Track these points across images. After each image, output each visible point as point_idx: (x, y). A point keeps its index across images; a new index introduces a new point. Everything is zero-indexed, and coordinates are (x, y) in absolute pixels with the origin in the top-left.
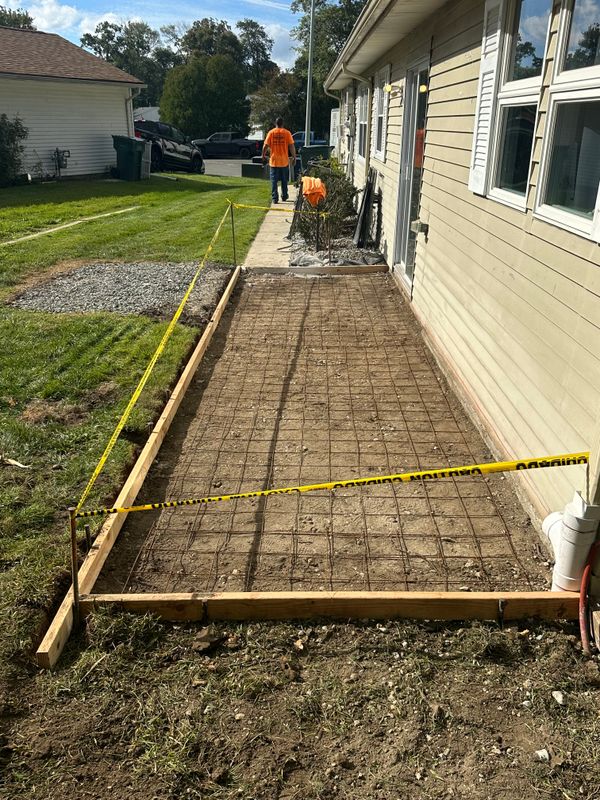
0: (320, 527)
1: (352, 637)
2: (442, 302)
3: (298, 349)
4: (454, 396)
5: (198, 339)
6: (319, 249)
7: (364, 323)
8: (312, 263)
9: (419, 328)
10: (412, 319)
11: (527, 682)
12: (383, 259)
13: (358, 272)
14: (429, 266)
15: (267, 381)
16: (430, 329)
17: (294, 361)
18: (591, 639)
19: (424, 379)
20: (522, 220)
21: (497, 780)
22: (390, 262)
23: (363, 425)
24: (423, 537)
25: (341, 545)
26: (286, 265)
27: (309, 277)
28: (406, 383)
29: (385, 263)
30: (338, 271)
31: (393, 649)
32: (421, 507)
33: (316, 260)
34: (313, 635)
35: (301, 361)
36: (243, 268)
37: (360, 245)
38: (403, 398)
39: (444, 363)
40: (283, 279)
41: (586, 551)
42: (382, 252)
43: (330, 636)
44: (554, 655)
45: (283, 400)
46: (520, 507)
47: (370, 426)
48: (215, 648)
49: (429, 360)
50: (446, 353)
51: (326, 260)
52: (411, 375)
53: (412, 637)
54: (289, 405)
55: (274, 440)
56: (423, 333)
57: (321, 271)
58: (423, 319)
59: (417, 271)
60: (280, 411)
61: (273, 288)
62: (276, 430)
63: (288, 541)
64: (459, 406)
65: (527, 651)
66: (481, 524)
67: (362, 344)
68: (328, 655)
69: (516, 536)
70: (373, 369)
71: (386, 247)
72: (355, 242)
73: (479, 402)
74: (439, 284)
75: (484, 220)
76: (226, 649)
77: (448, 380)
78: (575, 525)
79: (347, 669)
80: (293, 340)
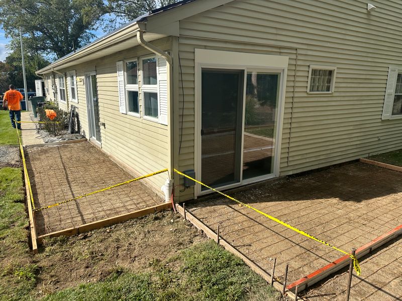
0: (100, 210)
1: (121, 226)
2: (116, 146)
3: (65, 169)
4: (127, 172)
5: (23, 171)
6: (56, 136)
7: (86, 158)
8: (55, 141)
9: (108, 157)
10: (104, 154)
11: (165, 221)
12: (84, 137)
13: (75, 142)
14: (108, 136)
15: (59, 180)
16: (112, 155)
17: (66, 173)
18: (177, 211)
19: (115, 170)
20: (140, 120)
21: (163, 236)
22: (88, 137)
23: (101, 185)
24: (131, 205)
25: (108, 212)
26: (44, 143)
27: (55, 146)
28: (110, 172)
29: (85, 138)
30: (67, 143)
31: (132, 225)
32: (128, 199)
33: (56, 140)
34: (110, 228)
35: (68, 172)
36: (24, 146)
37: (72, 133)
38: (111, 176)
39: (121, 164)
40: (44, 148)
41: (171, 191)
42: (83, 134)
43: (115, 227)
44: (169, 215)
45: (69, 184)
46: (154, 193)
47: (103, 185)
48: (85, 237)
49: (115, 165)
50: (121, 161)
51: (60, 139)
52: (110, 170)
53: (136, 221)
54: (72, 184)
55: (73, 194)
56: (109, 158)
57: (60, 143)
58: (108, 153)
59: (102, 138)
60: (70, 187)
61: (42, 151)
62: (72, 192)
63: (92, 215)
64: (129, 174)
65: (163, 216)
66: (145, 199)
67: (89, 164)
68: (117, 231)
69: (154, 198)
70: (97, 170)
71: (84, 132)
72: (69, 132)
73: (136, 171)
74: (113, 141)
75: (127, 120)
76: (88, 237)
77: (124, 169)
78: (168, 185)
79: (123, 231)
80: (61, 166)
